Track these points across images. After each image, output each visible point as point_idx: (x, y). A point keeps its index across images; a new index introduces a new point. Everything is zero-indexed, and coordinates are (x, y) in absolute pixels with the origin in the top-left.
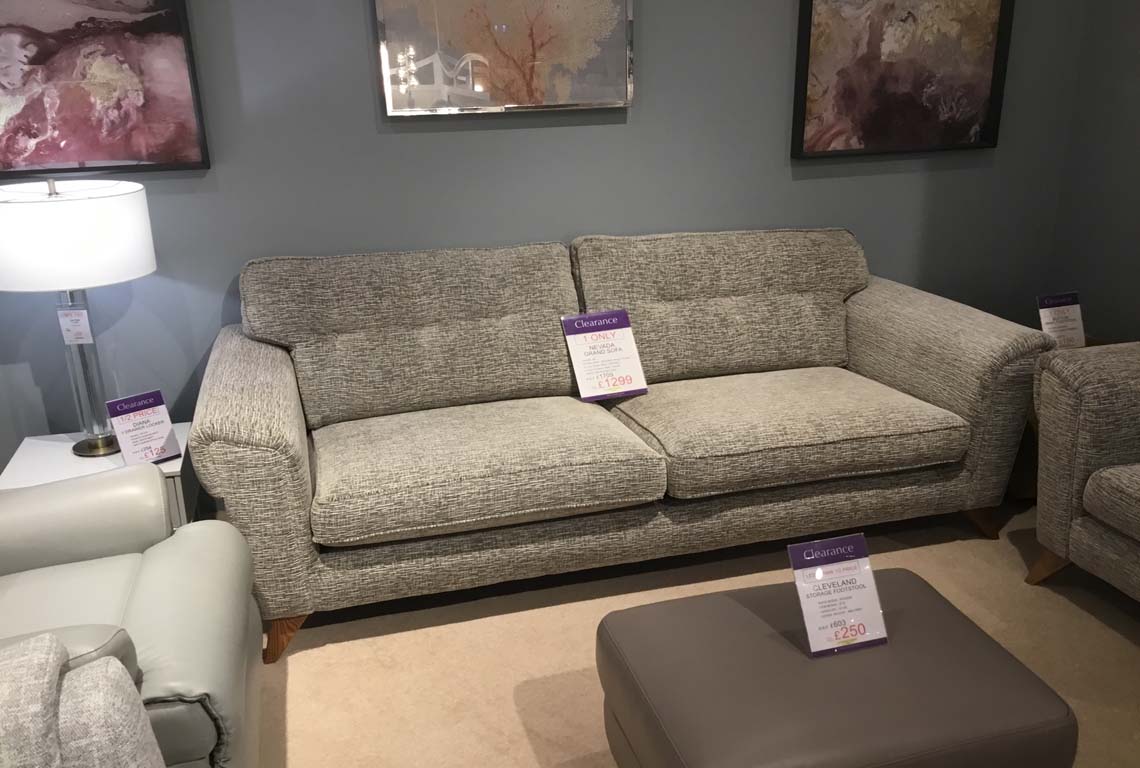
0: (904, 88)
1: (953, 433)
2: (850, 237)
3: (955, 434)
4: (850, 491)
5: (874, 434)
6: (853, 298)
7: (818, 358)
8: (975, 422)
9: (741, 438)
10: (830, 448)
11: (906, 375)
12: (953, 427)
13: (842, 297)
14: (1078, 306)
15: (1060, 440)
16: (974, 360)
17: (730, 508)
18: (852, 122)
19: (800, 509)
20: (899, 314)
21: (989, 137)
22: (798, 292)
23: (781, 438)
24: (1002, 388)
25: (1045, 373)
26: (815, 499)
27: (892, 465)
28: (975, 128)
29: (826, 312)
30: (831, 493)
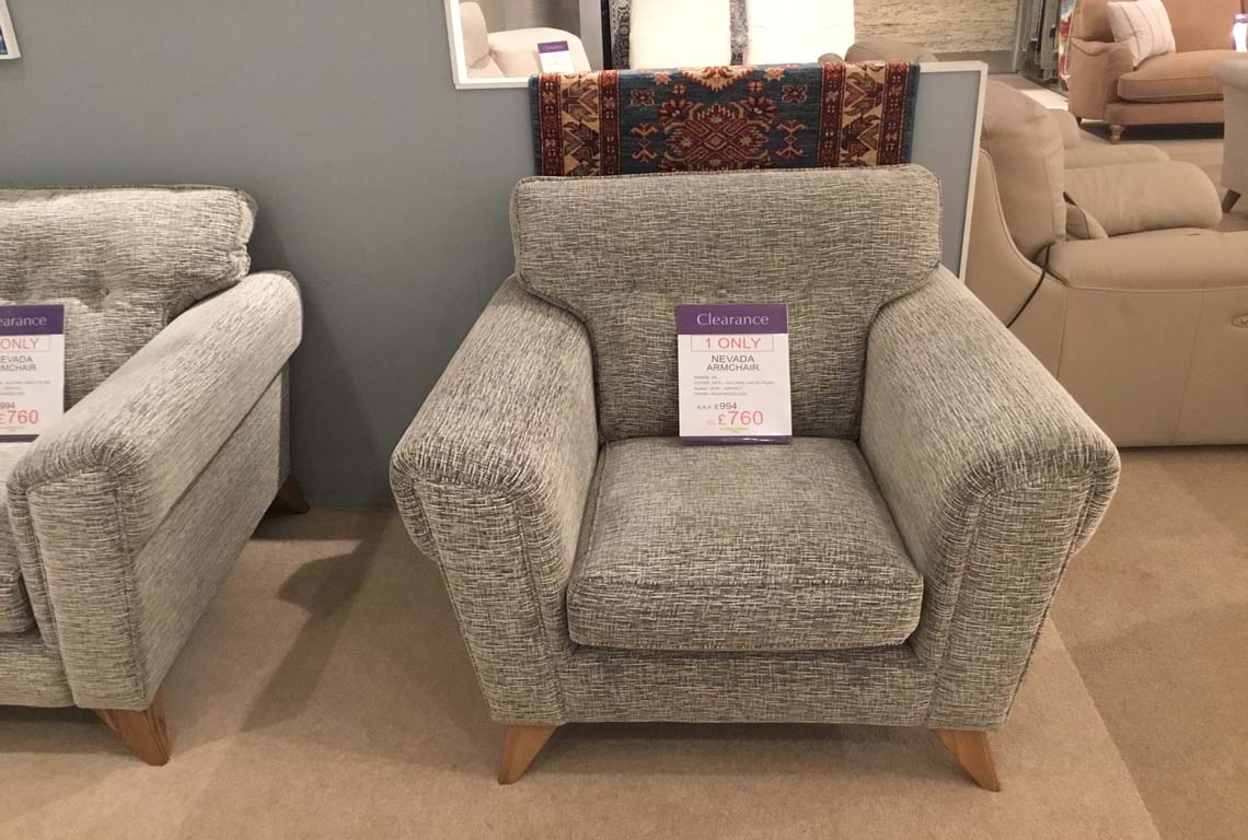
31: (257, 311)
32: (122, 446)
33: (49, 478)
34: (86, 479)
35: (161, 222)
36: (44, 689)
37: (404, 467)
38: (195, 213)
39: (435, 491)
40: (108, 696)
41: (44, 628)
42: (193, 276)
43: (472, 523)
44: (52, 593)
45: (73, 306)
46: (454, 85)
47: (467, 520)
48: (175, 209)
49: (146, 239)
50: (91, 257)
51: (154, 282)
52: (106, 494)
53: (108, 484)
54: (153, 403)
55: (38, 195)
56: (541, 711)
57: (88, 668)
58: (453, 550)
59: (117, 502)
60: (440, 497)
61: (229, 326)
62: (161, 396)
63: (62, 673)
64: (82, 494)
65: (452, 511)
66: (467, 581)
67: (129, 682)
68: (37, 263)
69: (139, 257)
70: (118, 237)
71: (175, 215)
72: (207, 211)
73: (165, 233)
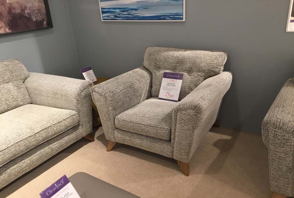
0: (18, 11)
1: (74, 116)
2: (18, 62)
3: (74, 117)
4: (48, 145)
5: (50, 125)
6: (26, 81)
7: (21, 103)
8: (79, 111)
9: (3, 143)
10: (37, 135)
11: (52, 102)
12: (73, 115)
13: (22, 81)
14: (92, 70)
15: (104, 111)
16: (72, 93)
17: (9, 168)
18: (4, 23)
19: (34, 158)
20: (43, 83)
21: (50, 25)
22: (6, 83)
23: (19, 138)
24: (83, 99)
25: (94, 93)
26: (38, 152)
27: (59, 132)
28: (45, 23)
29: (18, 88)
30: (43, 148)
31: (225, 80)
32: (200, 106)
33: (183, 110)
34: (191, 112)
35: (208, 58)
36: (169, 153)
37: (267, 123)
38: (215, 57)
39: (274, 131)
40: (181, 158)
41: (172, 141)
42: (212, 71)
43: (281, 141)
44: (177, 134)
45: (185, 74)
46: (286, 31)
47: (280, 140)
48: (211, 56)
49: (204, 62)
50: (191, 64)
51: (203, 71)
52: (194, 116)
53: (195, 114)
54: (206, 98)
55: (183, 50)
56: (286, 192)
57: (179, 151)
58: (274, 146)
59: (196, 118)
60: (275, 132)
61: (219, 83)
62: (207, 96)
63: (173, 151)
64: (189, 115)
65: (277, 136)
66: (276, 154)
67: (186, 156)
68: (180, 65)
69: (202, 65)
70: (198, 61)
71: (211, 57)
72: (218, 57)
73: (208, 61)
